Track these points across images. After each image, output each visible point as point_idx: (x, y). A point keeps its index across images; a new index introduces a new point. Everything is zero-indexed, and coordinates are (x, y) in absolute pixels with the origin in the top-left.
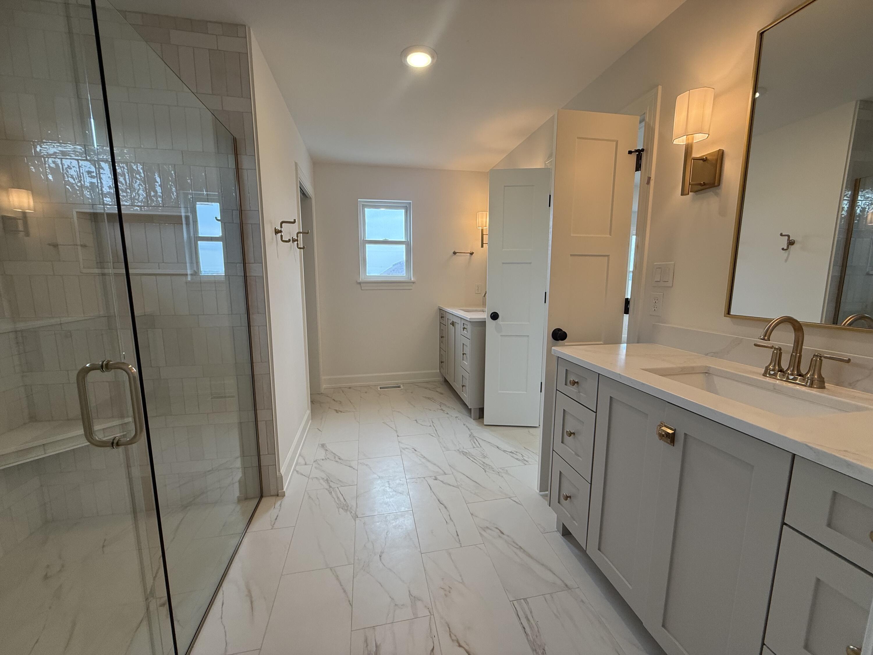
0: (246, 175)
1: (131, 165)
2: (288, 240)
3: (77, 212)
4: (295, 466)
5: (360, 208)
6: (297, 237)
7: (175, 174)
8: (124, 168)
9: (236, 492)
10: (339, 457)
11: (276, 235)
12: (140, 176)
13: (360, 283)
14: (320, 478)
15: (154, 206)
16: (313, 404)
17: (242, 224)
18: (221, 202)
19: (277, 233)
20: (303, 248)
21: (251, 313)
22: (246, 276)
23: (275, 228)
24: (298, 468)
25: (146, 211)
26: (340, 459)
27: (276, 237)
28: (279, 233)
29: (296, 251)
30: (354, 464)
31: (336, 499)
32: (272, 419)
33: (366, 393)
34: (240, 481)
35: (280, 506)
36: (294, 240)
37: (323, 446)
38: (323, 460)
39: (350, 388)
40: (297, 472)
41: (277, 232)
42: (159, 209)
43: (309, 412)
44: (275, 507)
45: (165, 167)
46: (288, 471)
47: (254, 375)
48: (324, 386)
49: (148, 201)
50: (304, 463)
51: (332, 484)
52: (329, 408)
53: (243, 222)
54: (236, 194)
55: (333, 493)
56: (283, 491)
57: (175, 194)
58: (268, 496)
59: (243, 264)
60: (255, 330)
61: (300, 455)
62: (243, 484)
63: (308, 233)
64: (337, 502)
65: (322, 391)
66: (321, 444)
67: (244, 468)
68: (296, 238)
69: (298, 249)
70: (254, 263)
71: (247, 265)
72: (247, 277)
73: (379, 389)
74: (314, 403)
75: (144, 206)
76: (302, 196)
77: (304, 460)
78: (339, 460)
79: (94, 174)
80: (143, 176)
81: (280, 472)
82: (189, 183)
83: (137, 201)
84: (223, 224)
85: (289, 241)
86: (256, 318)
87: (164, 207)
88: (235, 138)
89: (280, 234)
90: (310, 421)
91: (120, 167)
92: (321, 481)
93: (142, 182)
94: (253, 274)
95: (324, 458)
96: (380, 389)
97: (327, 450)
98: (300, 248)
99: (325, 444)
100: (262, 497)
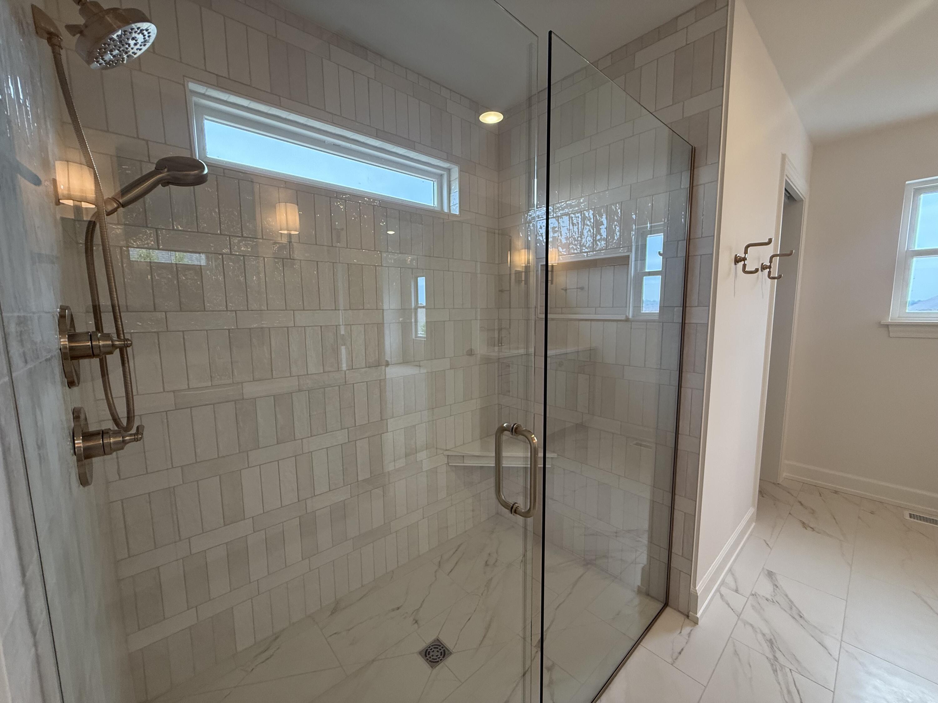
0: (702, 192)
1: (584, 213)
2: (754, 269)
3: (541, 265)
4: (720, 586)
5: (909, 194)
6: (771, 262)
7: (621, 213)
8: (578, 217)
9: (637, 580)
10: (800, 612)
11: (735, 264)
12: (590, 222)
13: (887, 326)
14: (758, 631)
15: (598, 250)
16: (763, 497)
17: (688, 256)
18: (666, 233)
19: (738, 262)
20: (779, 277)
21: (684, 370)
22: (685, 323)
23: (736, 255)
24: (724, 590)
25: (592, 256)
26: (801, 617)
27: (736, 268)
28: (741, 261)
29: (765, 282)
30: (832, 644)
31: (785, 691)
32: (693, 514)
33: (872, 513)
34: (643, 569)
35: (689, 637)
36: (764, 268)
37: (770, 574)
38: (767, 600)
39: (836, 492)
40: (722, 596)
41: (737, 260)
42: (601, 253)
43: (752, 511)
44: (681, 632)
45: (613, 207)
46: (707, 589)
47: (677, 449)
48: (785, 474)
49: (593, 246)
50: (735, 588)
51: (778, 655)
52: (790, 514)
53: (690, 255)
54: (685, 221)
55: (778, 671)
56: (695, 615)
57: (618, 234)
58: (675, 609)
59: (682, 308)
60: (687, 393)
61: (730, 570)
62: (647, 574)
63: (790, 254)
64: (787, 699)
65: (780, 482)
66: (768, 570)
67: (650, 558)
68: (769, 264)
69: (770, 280)
70: (698, 306)
71: (687, 308)
72: (686, 325)
73: (908, 517)
74: (764, 495)
75: (589, 252)
76: (786, 200)
77: (736, 582)
78: (797, 617)
79: (557, 229)
80: (592, 221)
81: (695, 587)
82: (633, 218)
83: (584, 248)
84: (665, 260)
85: (757, 270)
86: (690, 378)
87: (606, 249)
88: (695, 147)
89: (743, 262)
90: (754, 524)
91: (576, 217)
92: (760, 636)
93: (591, 227)
94: (694, 321)
95: (770, 598)
96: (910, 517)
97: (777, 587)
98: (774, 278)
99: (775, 573)
100: (666, 605)
